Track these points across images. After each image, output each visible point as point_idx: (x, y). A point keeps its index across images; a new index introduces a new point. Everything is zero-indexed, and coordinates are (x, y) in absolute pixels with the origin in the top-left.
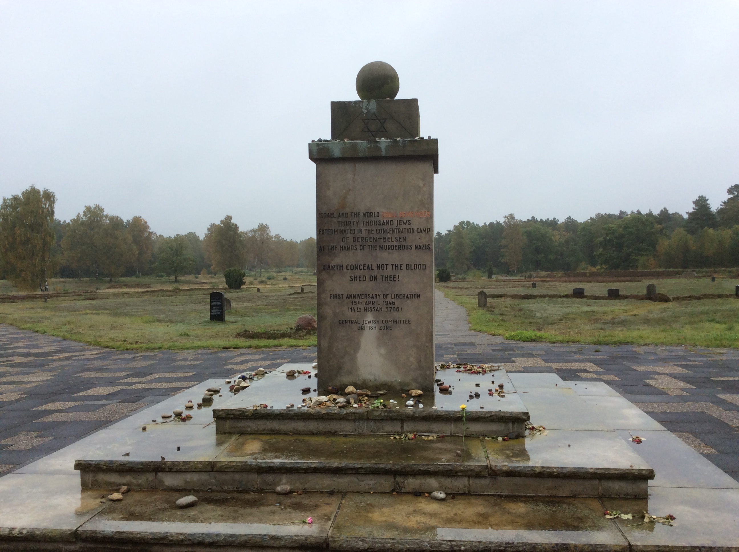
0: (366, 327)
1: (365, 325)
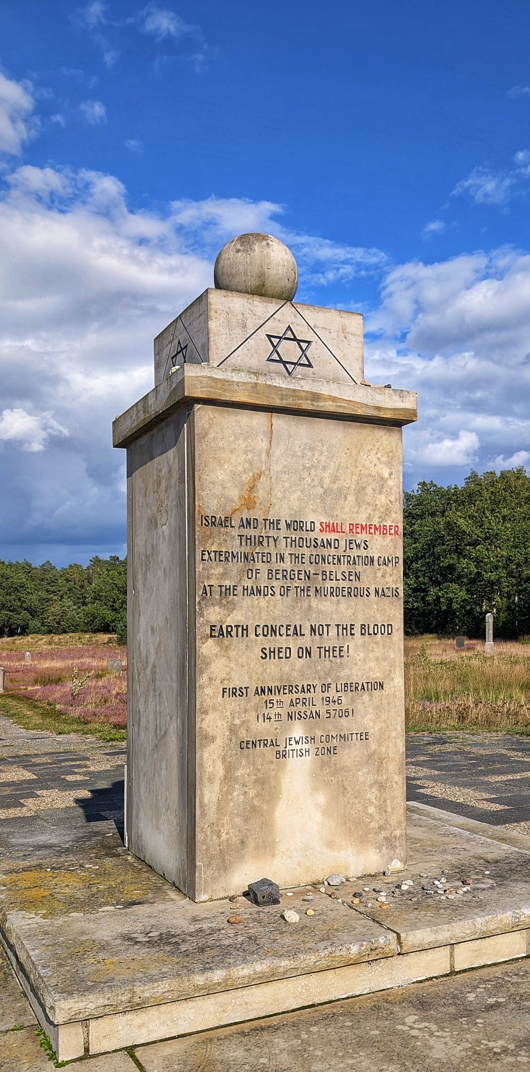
0: (291, 752)
1: (289, 747)
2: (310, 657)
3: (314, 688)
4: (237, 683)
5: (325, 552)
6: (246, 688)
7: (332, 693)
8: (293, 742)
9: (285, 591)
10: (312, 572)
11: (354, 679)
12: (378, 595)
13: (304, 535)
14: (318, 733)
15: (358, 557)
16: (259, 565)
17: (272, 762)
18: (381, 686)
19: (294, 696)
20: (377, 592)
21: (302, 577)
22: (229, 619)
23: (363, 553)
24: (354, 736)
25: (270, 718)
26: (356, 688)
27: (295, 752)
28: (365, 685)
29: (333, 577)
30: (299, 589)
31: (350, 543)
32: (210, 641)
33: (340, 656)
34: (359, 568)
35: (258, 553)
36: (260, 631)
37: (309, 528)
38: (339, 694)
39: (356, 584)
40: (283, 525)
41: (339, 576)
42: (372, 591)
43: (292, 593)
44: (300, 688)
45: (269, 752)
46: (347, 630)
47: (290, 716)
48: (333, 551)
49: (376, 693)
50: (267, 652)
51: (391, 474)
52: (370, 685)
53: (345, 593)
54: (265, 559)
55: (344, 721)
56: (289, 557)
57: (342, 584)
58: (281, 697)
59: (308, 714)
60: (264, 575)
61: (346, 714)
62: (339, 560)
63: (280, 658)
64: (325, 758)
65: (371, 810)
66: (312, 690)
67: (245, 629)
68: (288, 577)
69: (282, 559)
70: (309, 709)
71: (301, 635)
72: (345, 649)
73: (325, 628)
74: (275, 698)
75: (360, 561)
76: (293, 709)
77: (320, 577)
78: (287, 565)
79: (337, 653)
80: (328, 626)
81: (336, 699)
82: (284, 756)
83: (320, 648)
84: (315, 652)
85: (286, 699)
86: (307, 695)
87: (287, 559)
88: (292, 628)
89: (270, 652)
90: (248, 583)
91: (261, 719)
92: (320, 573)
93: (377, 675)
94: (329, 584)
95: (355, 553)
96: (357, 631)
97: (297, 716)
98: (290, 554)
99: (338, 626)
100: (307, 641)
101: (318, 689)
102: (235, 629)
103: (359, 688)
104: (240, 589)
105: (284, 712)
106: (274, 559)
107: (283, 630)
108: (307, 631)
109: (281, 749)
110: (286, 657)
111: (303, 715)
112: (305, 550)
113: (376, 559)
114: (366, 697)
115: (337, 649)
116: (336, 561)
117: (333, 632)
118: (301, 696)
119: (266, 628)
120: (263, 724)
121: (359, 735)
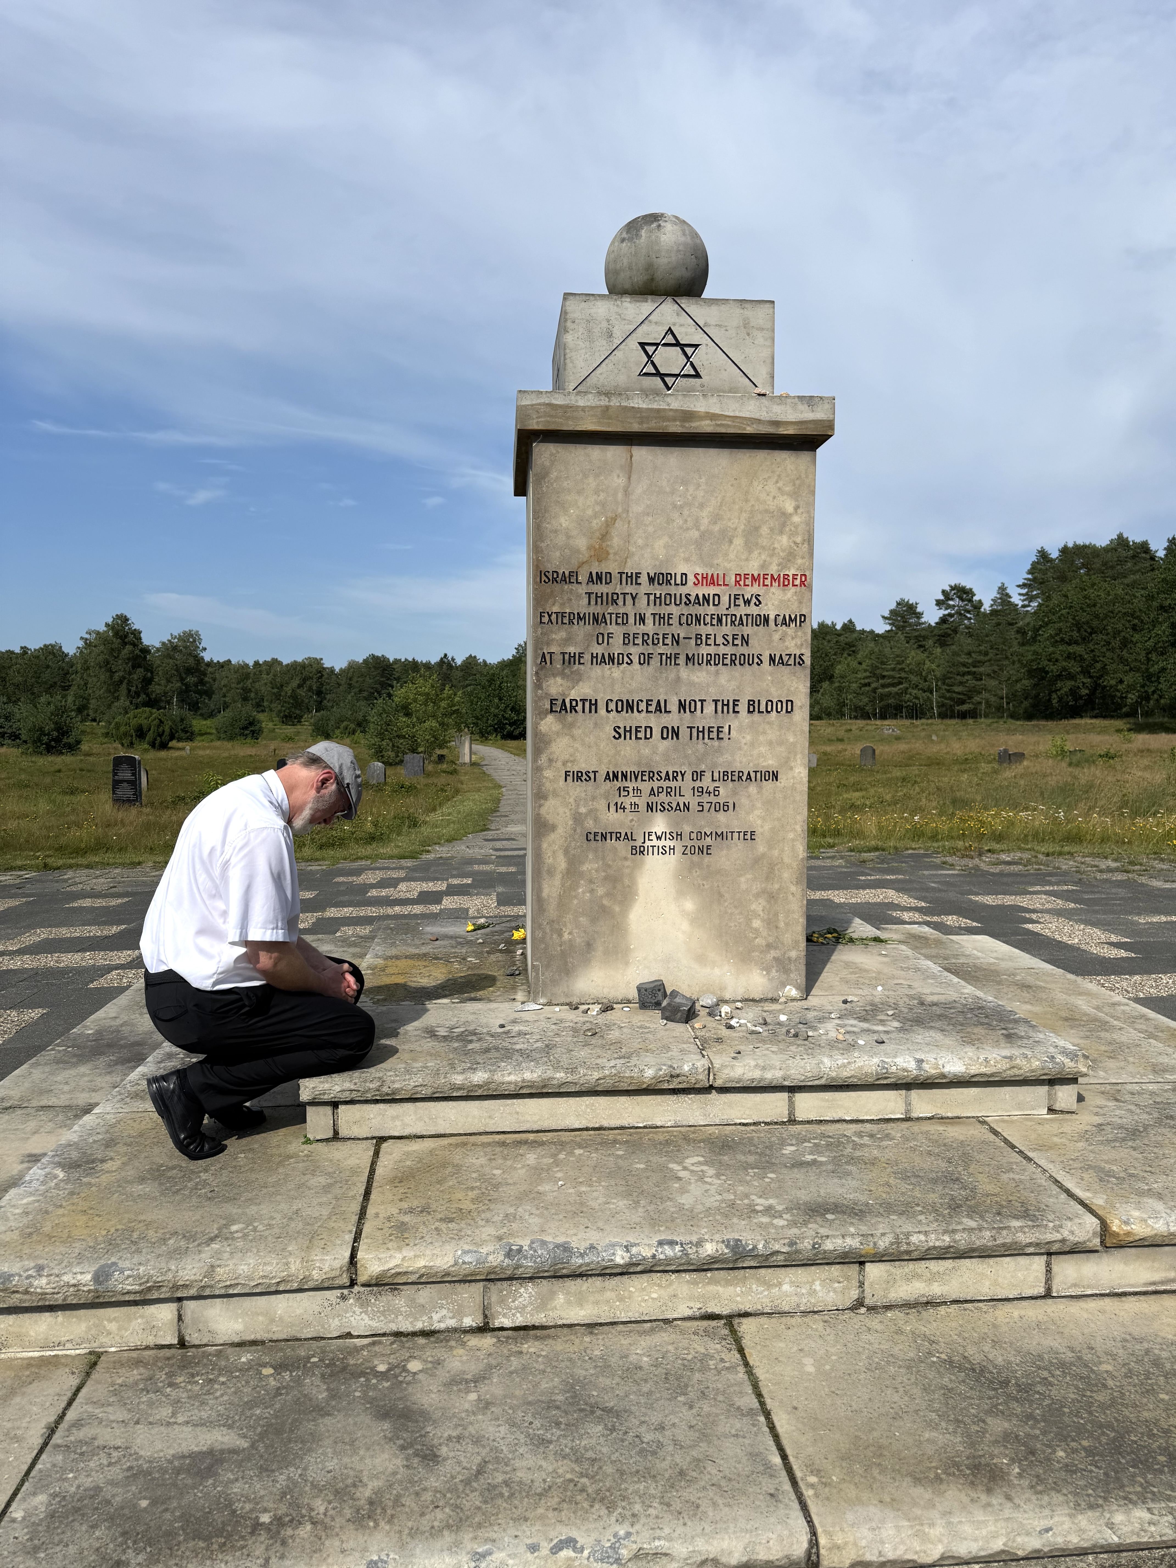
0: (651, 849)
1: (648, 843)
2: (678, 738)
3: (683, 775)
4: (583, 767)
5: (700, 610)
6: (595, 772)
7: (706, 782)
8: (653, 837)
9: (646, 659)
10: (682, 636)
11: (737, 767)
12: (774, 662)
13: (672, 590)
14: (687, 829)
15: (747, 615)
16: (612, 628)
17: (626, 859)
18: (775, 776)
19: (656, 784)
20: (772, 659)
21: (668, 641)
22: (573, 692)
23: (753, 610)
24: (736, 835)
25: (624, 808)
26: (740, 778)
27: (656, 849)
28: (753, 775)
29: (710, 642)
30: (664, 657)
31: (735, 599)
32: (550, 718)
33: (718, 738)
34: (747, 630)
35: (611, 614)
36: (612, 706)
37: (679, 581)
38: (716, 784)
39: (744, 650)
40: (644, 579)
41: (720, 640)
42: (766, 659)
43: (655, 661)
44: (663, 775)
45: (623, 847)
46: (729, 706)
47: (650, 807)
48: (711, 609)
49: (769, 785)
50: (621, 731)
51: (797, 508)
52: (759, 775)
53: (728, 661)
54: (620, 620)
55: (721, 816)
56: (652, 618)
57: (722, 650)
58: (639, 784)
59: (674, 805)
60: (618, 640)
61: (725, 808)
62: (720, 620)
63: (637, 738)
64: (695, 858)
65: (757, 923)
66: (679, 778)
67: (594, 704)
68: (650, 642)
69: (642, 620)
70: (674, 800)
71: (666, 711)
72: (726, 729)
73: (699, 704)
74: (631, 785)
75: (750, 621)
76: (653, 799)
77: (693, 642)
78: (649, 627)
79: (714, 735)
80: (702, 701)
81: (711, 789)
82: (642, 852)
83: (691, 728)
84: (684, 733)
85: (646, 787)
86: (673, 784)
87: (649, 620)
88: (654, 704)
89: (625, 731)
90: (598, 650)
91: (613, 808)
92: (694, 636)
93: (770, 763)
94: (704, 650)
95: (743, 610)
96: (743, 707)
97: (659, 807)
98: (654, 615)
99: (716, 702)
100: (673, 719)
101: (688, 776)
102: (580, 704)
103: (744, 778)
104: (587, 657)
105: (642, 802)
106: (631, 620)
107: (643, 706)
108: (673, 706)
109: (638, 843)
110: (646, 738)
111: (667, 807)
112: (674, 610)
113: (772, 617)
114: (753, 788)
115: (715, 730)
116: (715, 622)
117: (709, 708)
118: (665, 784)
119: (620, 704)
120: (615, 814)
121: (742, 834)
